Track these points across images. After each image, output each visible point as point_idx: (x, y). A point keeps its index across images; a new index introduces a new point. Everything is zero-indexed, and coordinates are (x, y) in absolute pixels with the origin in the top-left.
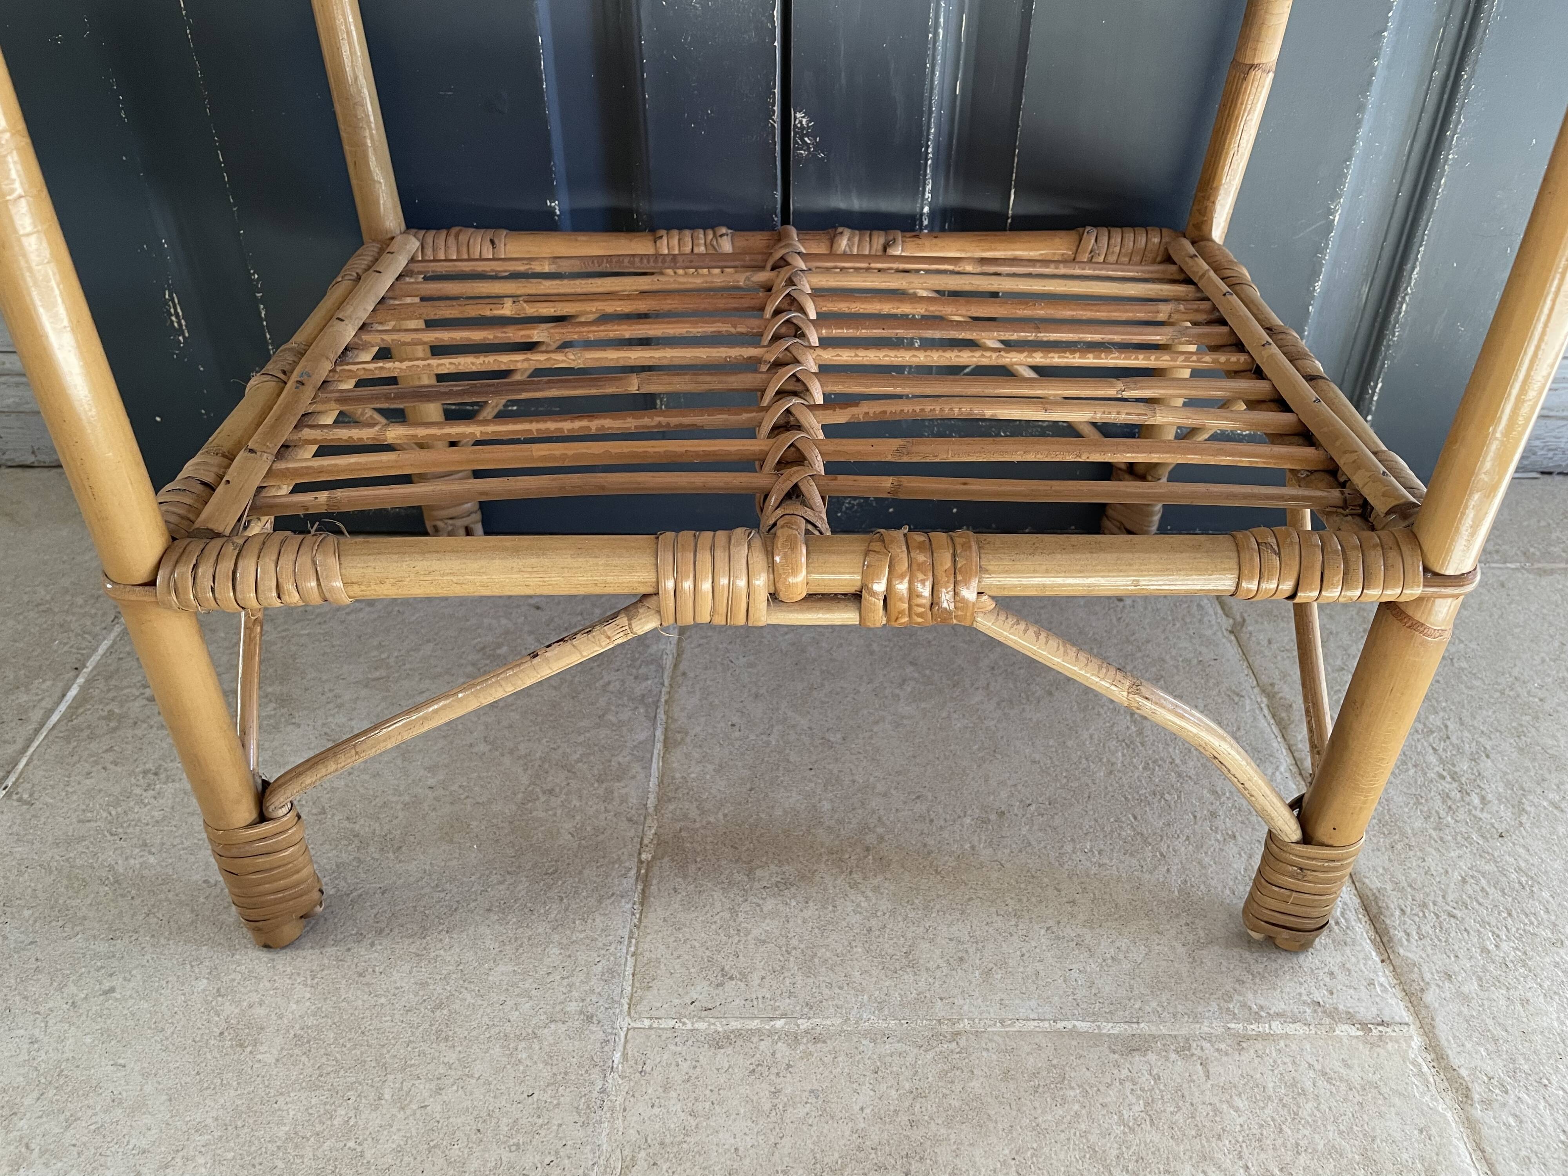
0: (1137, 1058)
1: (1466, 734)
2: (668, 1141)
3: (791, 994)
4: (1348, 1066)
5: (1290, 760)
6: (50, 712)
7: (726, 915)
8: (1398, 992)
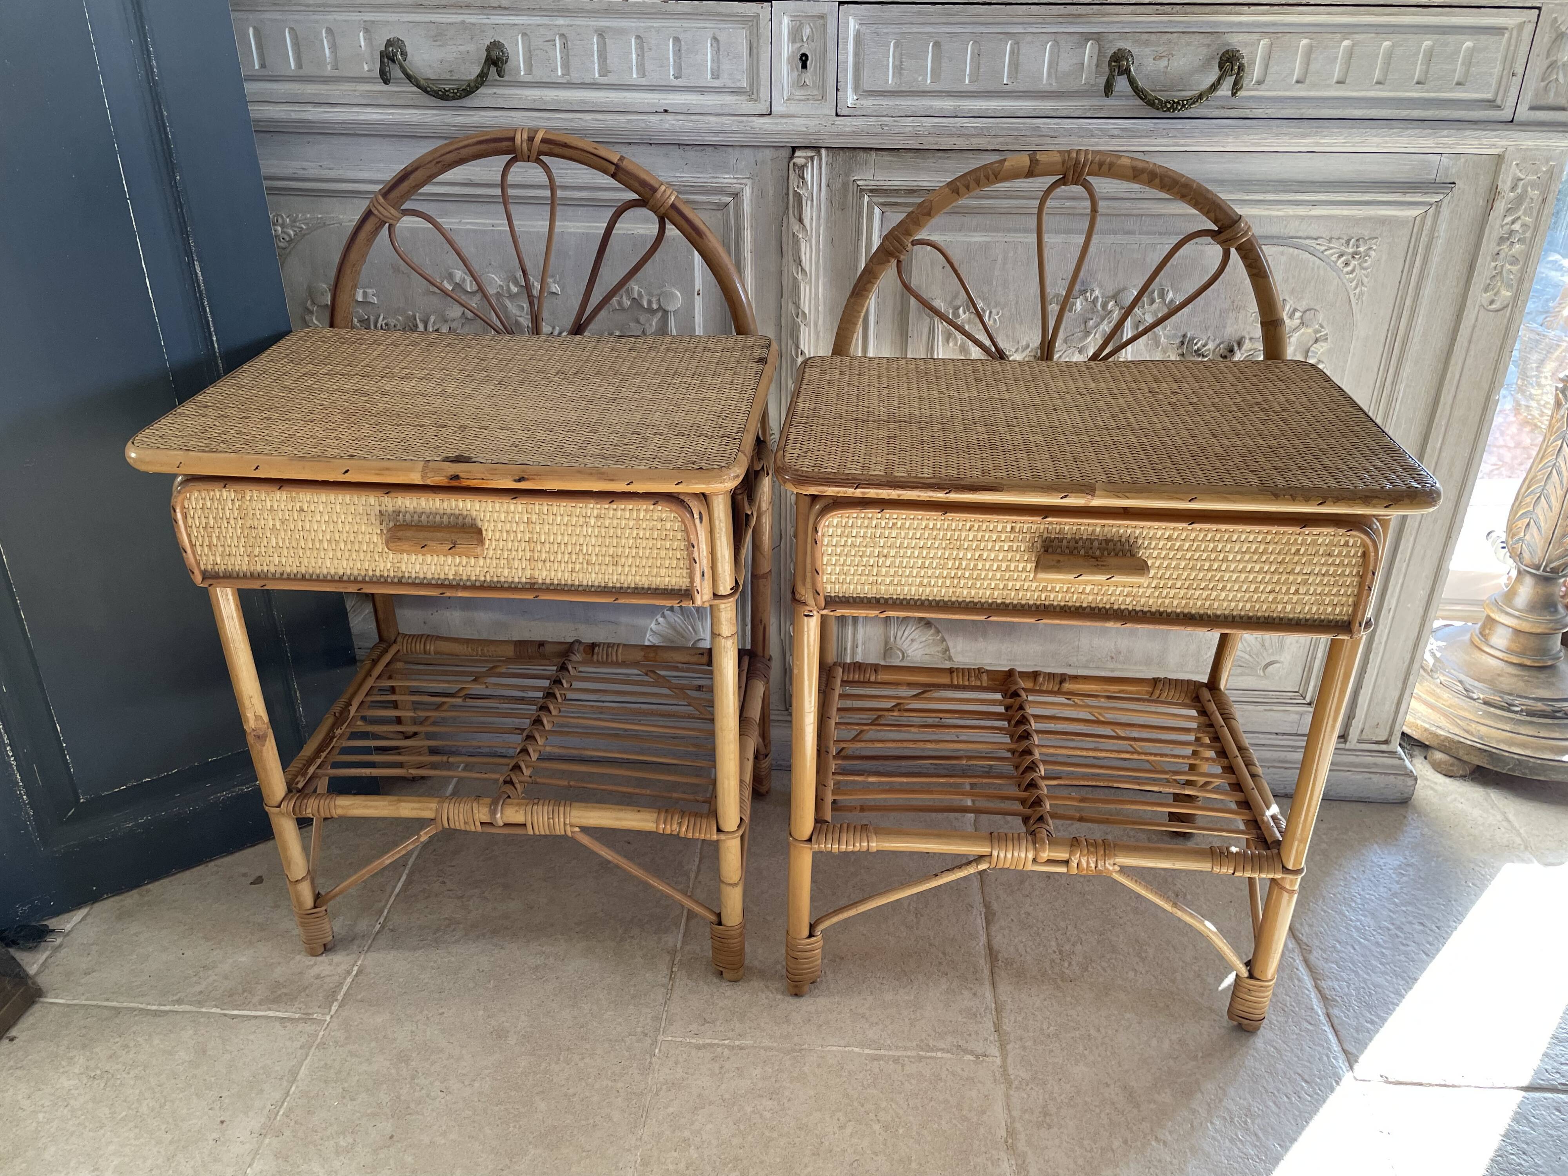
0: (876, 1062)
1: (1075, 932)
2: (676, 1082)
3: (733, 1030)
4: (963, 1070)
5: (986, 940)
6: (395, 887)
7: (709, 996)
8: (997, 1044)
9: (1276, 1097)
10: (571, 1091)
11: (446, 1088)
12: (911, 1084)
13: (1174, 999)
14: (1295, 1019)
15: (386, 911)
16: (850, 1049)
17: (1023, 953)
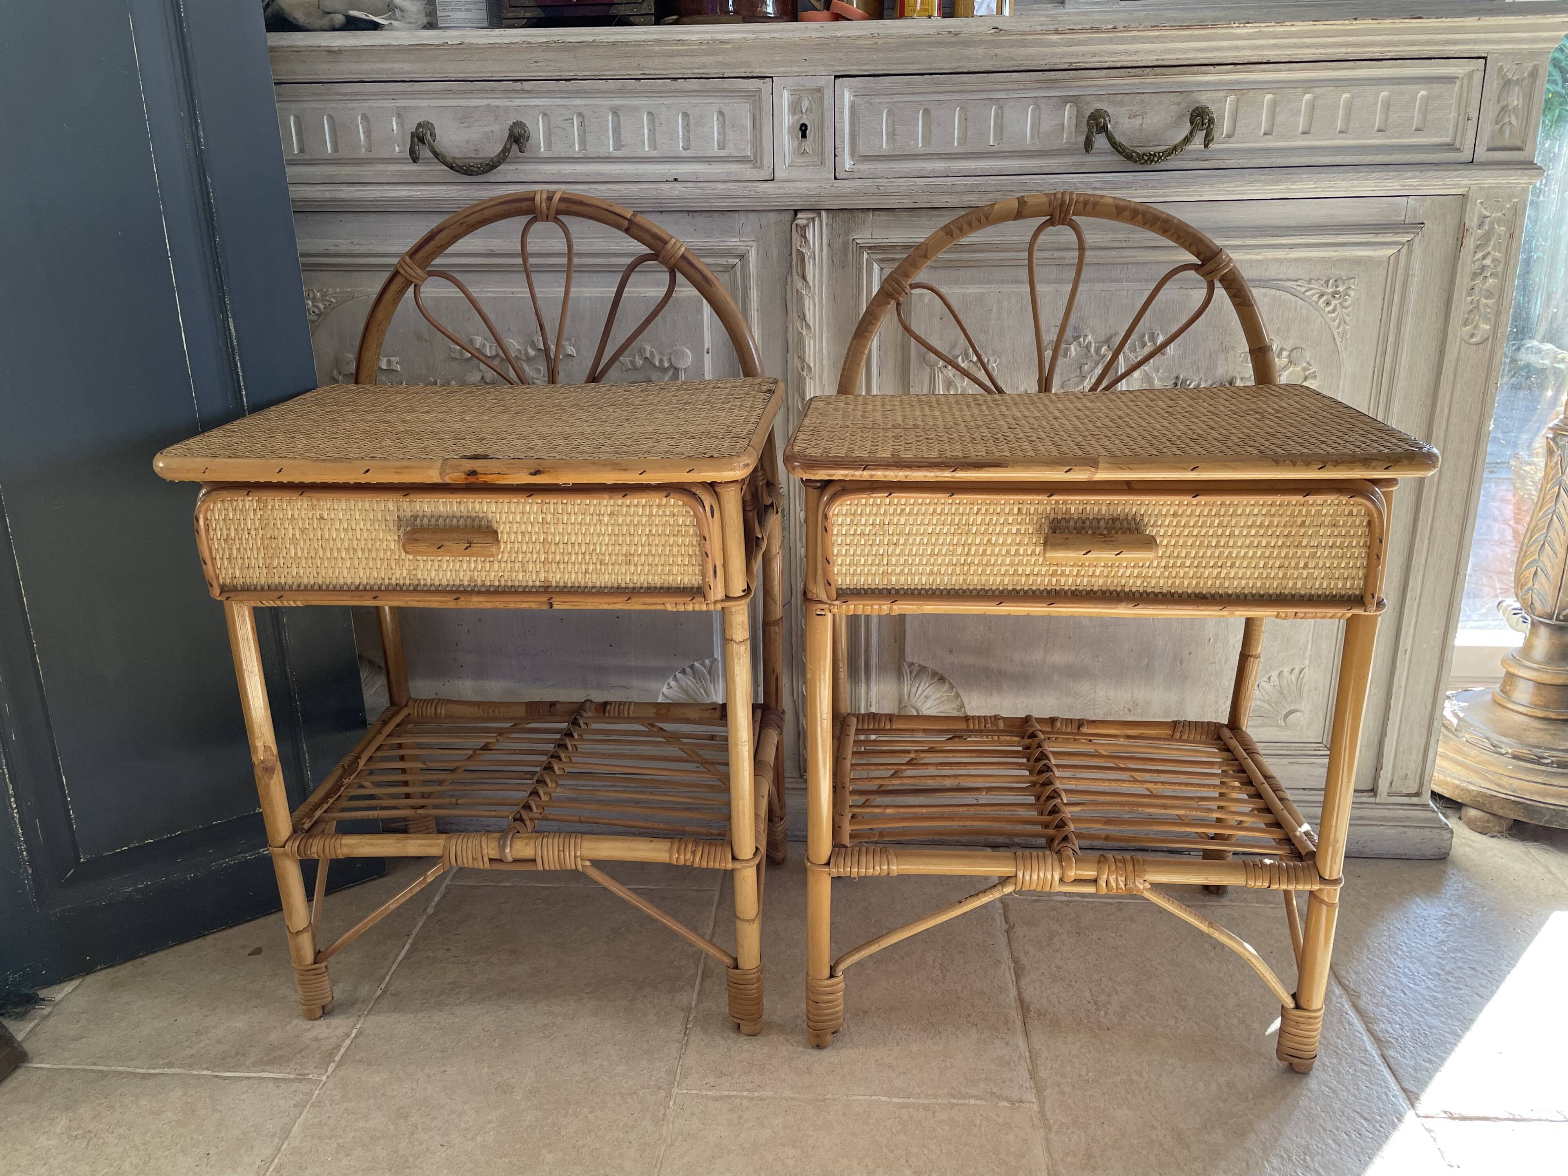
0: (905, 1110)
1: (1110, 984)
2: (692, 1132)
3: (752, 1082)
4: (999, 1116)
5: (1016, 993)
6: (397, 955)
7: (725, 1050)
8: (1034, 1090)
9: (1335, 1134)
10: (580, 1143)
11: (448, 1143)
12: (944, 1130)
13: (1219, 1044)
14: (1349, 1060)
15: (388, 978)
16: (877, 1098)
17: (1057, 1003)
